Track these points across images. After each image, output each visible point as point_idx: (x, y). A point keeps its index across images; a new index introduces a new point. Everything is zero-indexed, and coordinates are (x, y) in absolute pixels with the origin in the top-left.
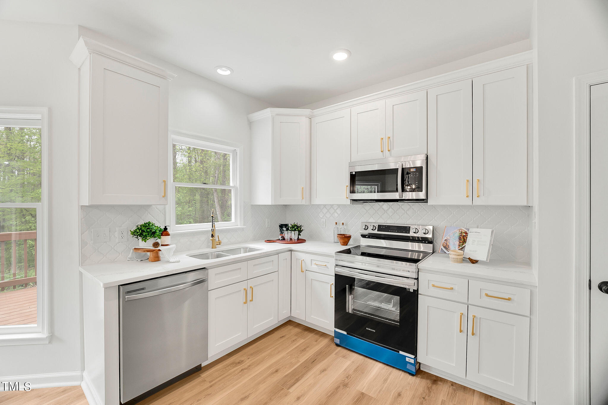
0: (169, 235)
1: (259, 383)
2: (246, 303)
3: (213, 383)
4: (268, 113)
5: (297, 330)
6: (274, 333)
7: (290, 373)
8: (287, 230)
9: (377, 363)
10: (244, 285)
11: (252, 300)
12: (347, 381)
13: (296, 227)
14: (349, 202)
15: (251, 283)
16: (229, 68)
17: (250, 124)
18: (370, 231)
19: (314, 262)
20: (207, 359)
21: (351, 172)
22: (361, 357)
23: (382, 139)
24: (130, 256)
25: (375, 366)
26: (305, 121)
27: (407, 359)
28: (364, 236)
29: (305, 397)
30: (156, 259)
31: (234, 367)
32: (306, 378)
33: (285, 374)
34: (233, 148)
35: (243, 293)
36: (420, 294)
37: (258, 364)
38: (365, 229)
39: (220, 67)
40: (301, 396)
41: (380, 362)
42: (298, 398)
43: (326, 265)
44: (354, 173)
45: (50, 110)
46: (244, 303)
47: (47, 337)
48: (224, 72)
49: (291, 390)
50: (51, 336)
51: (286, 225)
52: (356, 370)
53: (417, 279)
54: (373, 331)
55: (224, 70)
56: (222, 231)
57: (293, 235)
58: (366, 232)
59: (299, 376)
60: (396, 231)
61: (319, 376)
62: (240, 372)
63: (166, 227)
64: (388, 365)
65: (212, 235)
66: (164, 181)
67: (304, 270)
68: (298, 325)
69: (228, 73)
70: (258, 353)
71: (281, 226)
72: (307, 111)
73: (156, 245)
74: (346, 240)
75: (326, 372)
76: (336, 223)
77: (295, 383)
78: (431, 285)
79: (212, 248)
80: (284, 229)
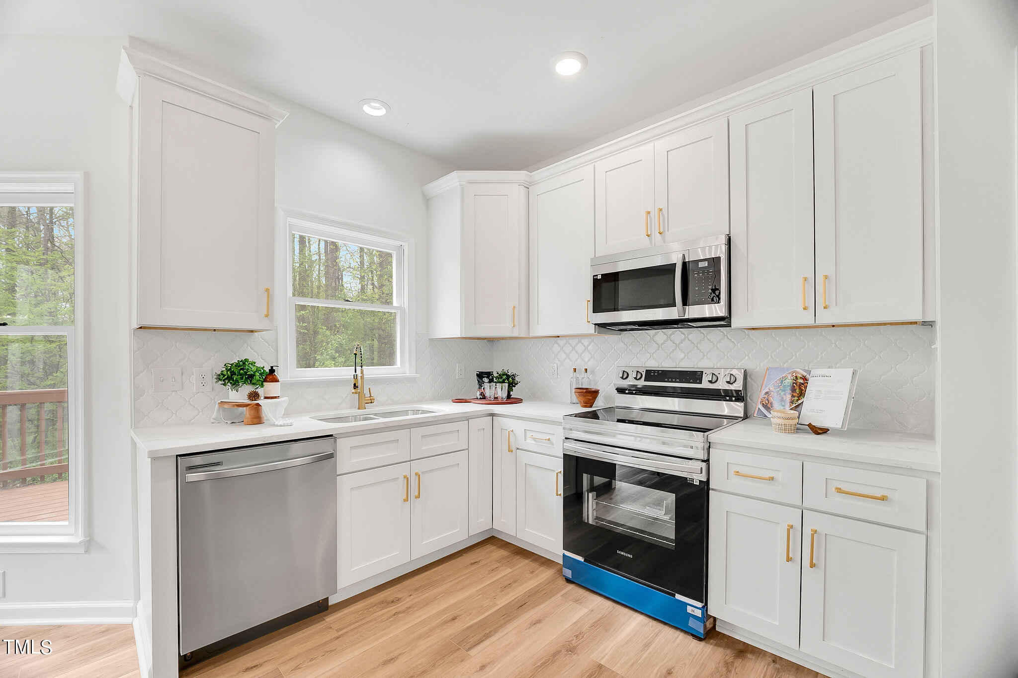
0: (277, 381)
1: (419, 638)
2: (406, 500)
3: (344, 631)
4: (454, 180)
5: (502, 553)
6: (462, 555)
7: (476, 623)
8: (491, 381)
9: (636, 615)
10: (404, 470)
11: (418, 497)
12: (577, 642)
13: (504, 377)
14: (591, 329)
15: (417, 467)
16: (384, 104)
17: (427, 201)
18: (630, 381)
19: (529, 434)
20: (335, 591)
21: (594, 276)
22: (608, 603)
23: (649, 213)
24: (215, 415)
25: (631, 619)
26: (518, 193)
27: (689, 609)
28: (621, 391)
29: (496, 666)
30: (256, 421)
31: (383, 608)
32: (505, 632)
33: (468, 625)
34: (398, 243)
35: (401, 483)
36: (713, 489)
37: (425, 606)
38: (622, 378)
39: (367, 101)
40: (489, 663)
41: (642, 613)
42: (483, 667)
43: (549, 440)
44: (599, 277)
45: (87, 175)
46: (405, 500)
47: (80, 543)
48: (374, 111)
49: (473, 652)
50: (89, 541)
51: (489, 374)
52: (593, 626)
53: (707, 461)
54: (629, 555)
55: (375, 108)
56: (377, 381)
57: (499, 390)
58: (625, 384)
59: (491, 630)
60: (678, 380)
61: (527, 631)
62: (391, 617)
63: (272, 367)
64: (655, 619)
65: (355, 384)
66: (267, 290)
67: (513, 448)
68: (505, 545)
69: (382, 112)
70: (427, 587)
71: (480, 376)
72: (521, 175)
73: (254, 396)
74: (589, 397)
75: (539, 626)
76: (575, 370)
77: (482, 641)
78: (732, 472)
79: (359, 409)
80: (486, 380)
